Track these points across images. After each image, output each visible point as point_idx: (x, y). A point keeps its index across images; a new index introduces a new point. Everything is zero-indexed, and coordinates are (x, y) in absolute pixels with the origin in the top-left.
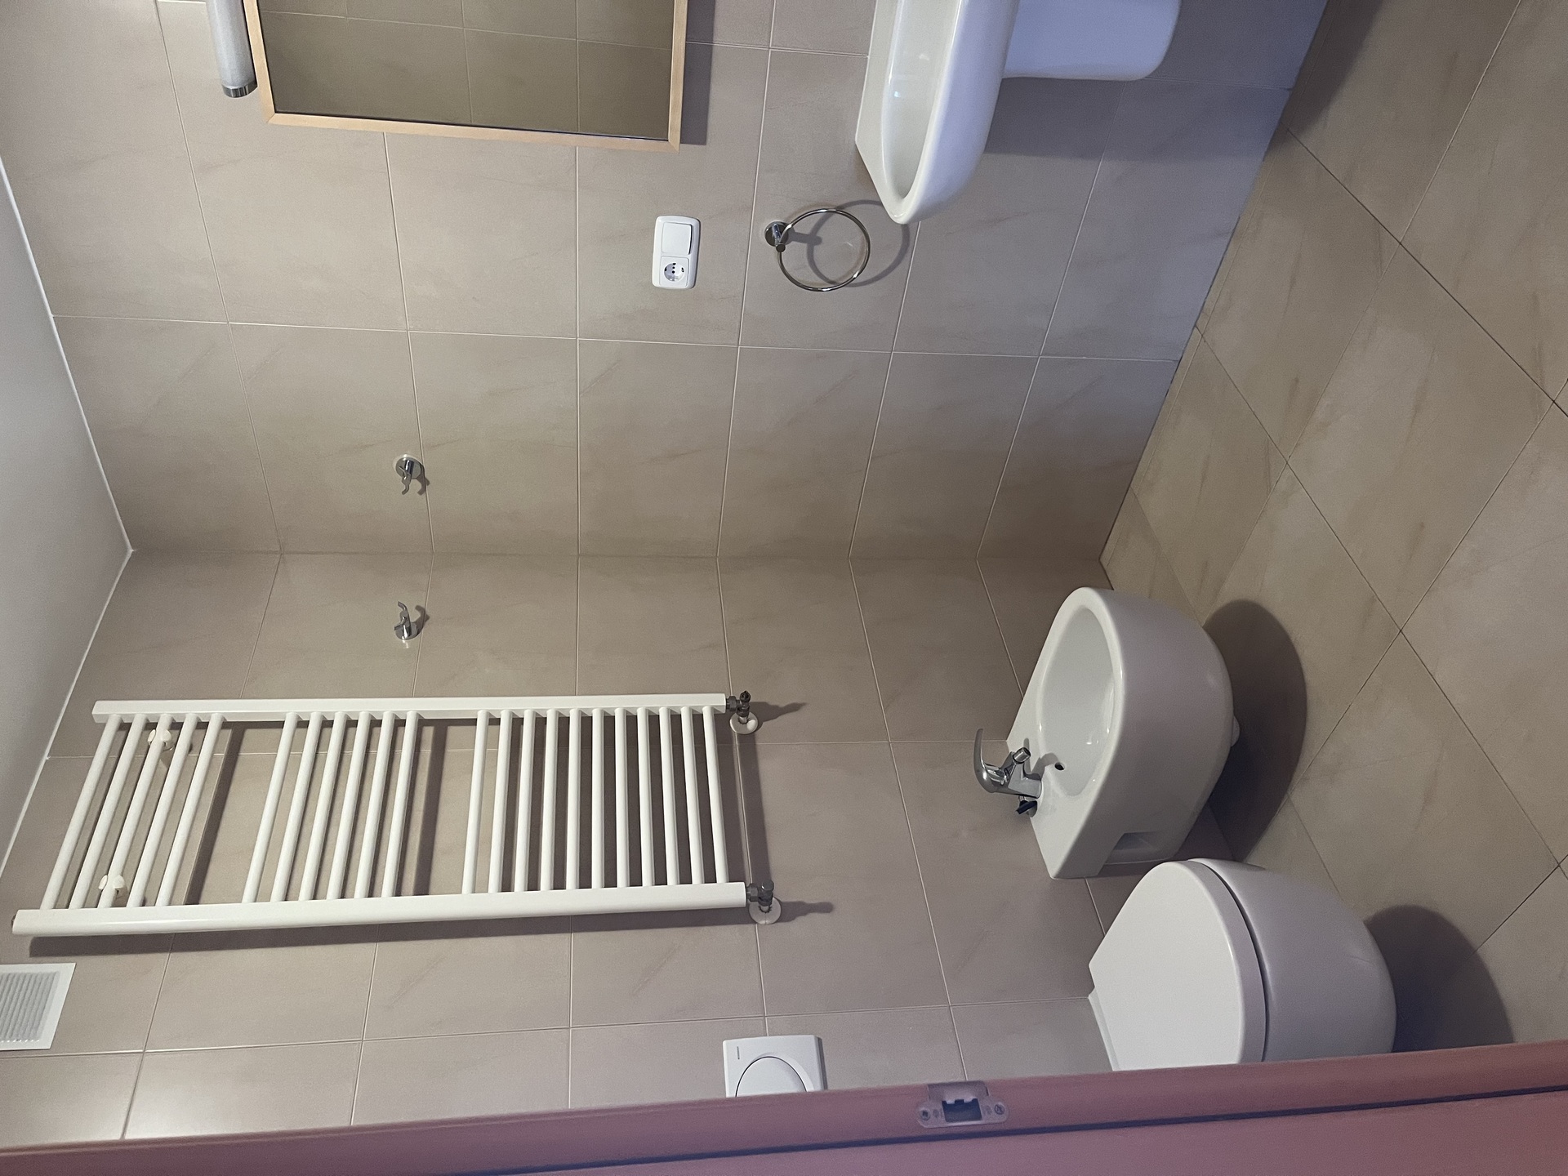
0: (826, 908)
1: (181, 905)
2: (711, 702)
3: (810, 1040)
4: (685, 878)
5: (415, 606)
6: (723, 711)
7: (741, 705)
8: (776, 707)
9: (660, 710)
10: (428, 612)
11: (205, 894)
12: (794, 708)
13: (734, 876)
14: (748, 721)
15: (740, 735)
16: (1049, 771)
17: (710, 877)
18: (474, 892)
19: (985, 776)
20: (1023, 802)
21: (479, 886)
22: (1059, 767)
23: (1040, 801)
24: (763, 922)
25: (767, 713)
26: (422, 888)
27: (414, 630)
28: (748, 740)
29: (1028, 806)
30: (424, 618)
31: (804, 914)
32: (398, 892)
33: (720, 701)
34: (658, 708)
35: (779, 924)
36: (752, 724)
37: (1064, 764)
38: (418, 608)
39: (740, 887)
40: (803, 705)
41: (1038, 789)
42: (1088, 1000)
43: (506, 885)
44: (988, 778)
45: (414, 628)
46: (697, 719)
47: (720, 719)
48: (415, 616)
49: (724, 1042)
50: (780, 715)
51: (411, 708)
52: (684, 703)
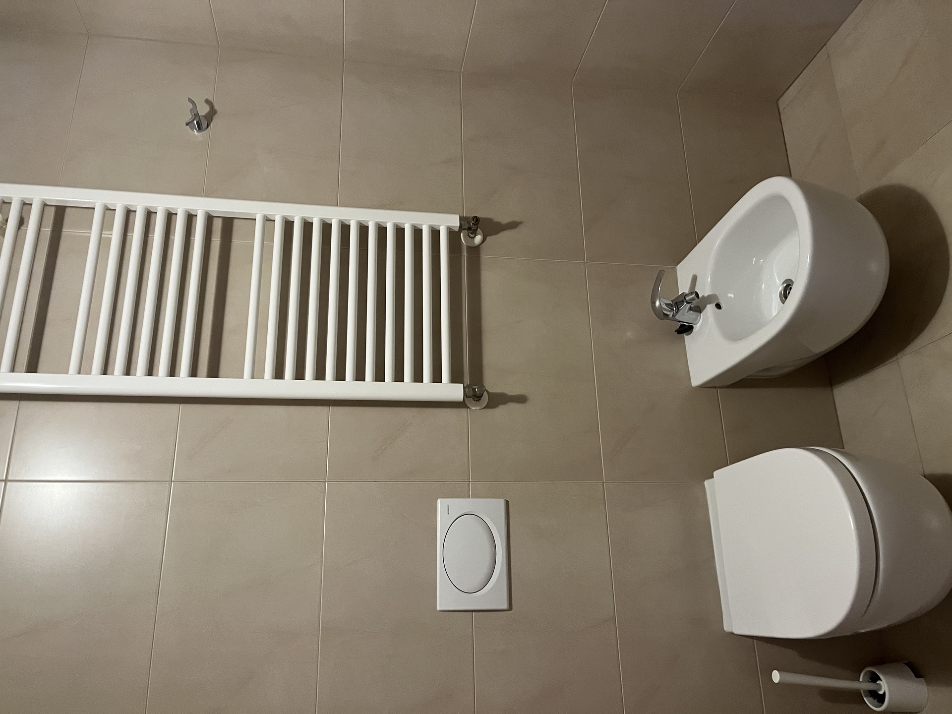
0: (521, 399)
1: (23, 372)
2: (448, 222)
3: (501, 503)
4: (418, 377)
5: (205, 99)
6: (457, 230)
7: (471, 224)
8: (498, 224)
9: (405, 225)
10: (216, 107)
11: (41, 366)
12: (513, 225)
13: (455, 378)
14: (475, 237)
15: (469, 248)
16: (710, 308)
17: (437, 378)
18: (253, 377)
19: (657, 303)
20: (682, 326)
21: (257, 374)
22: (718, 306)
23: (696, 328)
24: (474, 408)
25: (491, 228)
26: (214, 372)
27: (204, 125)
28: (475, 251)
29: (686, 329)
30: (212, 113)
31: (505, 403)
32: (194, 373)
33: (454, 221)
34: (404, 224)
35: (486, 410)
36: (478, 239)
37: (723, 305)
38: (207, 101)
39: (460, 387)
40: (520, 223)
41: (696, 320)
42: (704, 485)
43: (279, 374)
44: (659, 307)
45: (202, 123)
46: (435, 234)
47: (453, 235)
48: (203, 110)
49: (439, 501)
50: (503, 230)
51: (201, 206)
52: (426, 221)
